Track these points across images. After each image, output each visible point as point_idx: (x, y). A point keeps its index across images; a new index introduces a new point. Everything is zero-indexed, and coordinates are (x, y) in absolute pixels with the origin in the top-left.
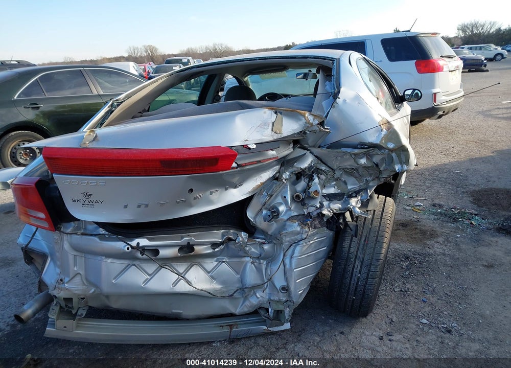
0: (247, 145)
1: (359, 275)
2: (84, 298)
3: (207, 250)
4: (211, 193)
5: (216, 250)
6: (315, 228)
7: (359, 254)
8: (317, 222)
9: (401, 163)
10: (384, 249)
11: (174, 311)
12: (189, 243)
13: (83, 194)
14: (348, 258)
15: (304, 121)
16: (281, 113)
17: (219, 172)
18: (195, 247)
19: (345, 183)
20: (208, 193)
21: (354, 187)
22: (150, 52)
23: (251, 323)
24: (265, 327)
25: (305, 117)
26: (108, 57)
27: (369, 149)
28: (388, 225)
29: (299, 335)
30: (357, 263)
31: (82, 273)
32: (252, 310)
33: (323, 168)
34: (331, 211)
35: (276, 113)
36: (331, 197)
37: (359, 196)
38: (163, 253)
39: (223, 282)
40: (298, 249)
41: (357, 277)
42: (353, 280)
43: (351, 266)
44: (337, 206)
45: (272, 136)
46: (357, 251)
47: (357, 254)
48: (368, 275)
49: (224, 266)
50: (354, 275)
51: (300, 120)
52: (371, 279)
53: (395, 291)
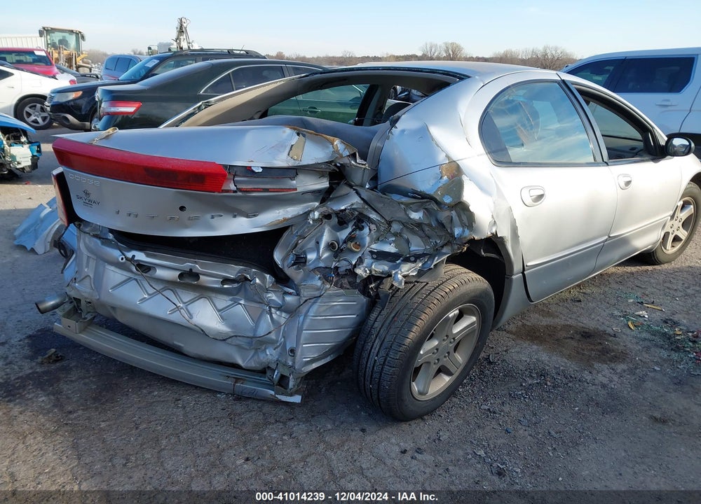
0: (250, 167)
1: (376, 358)
2: (90, 303)
3: (216, 284)
4: (213, 217)
5: (225, 286)
6: (342, 287)
7: (382, 331)
8: (346, 281)
9: (463, 225)
10: (412, 333)
11: (176, 343)
12: (191, 270)
13: (84, 192)
14: (369, 333)
15: (332, 150)
16: (304, 136)
17: (214, 192)
18: (201, 276)
19: (408, 241)
20: (209, 216)
21: (417, 248)
22: (451, 52)
23: (254, 382)
24: (273, 393)
25: (333, 144)
26: (396, 55)
27: (421, 200)
28: (431, 306)
29: (313, 416)
30: (377, 342)
31: (92, 276)
32: (259, 367)
33: (373, 216)
34: (368, 272)
35: (298, 134)
36: (380, 256)
37: (421, 261)
38: (160, 273)
39: (232, 326)
40: (315, 307)
41: (373, 360)
42: (369, 363)
43: (370, 344)
44: (380, 267)
45: (287, 161)
46: (380, 329)
47: (380, 331)
48: (385, 360)
49: (239, 310)
50: (371, 357)
51: (328, 147)
52: (388, 367)
53: (480, 408)
